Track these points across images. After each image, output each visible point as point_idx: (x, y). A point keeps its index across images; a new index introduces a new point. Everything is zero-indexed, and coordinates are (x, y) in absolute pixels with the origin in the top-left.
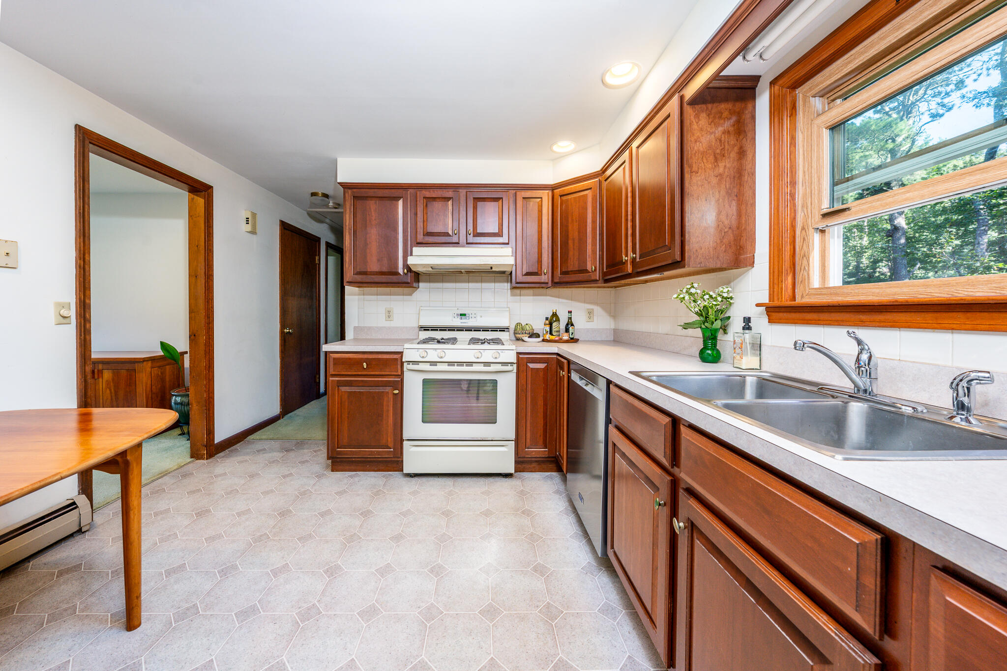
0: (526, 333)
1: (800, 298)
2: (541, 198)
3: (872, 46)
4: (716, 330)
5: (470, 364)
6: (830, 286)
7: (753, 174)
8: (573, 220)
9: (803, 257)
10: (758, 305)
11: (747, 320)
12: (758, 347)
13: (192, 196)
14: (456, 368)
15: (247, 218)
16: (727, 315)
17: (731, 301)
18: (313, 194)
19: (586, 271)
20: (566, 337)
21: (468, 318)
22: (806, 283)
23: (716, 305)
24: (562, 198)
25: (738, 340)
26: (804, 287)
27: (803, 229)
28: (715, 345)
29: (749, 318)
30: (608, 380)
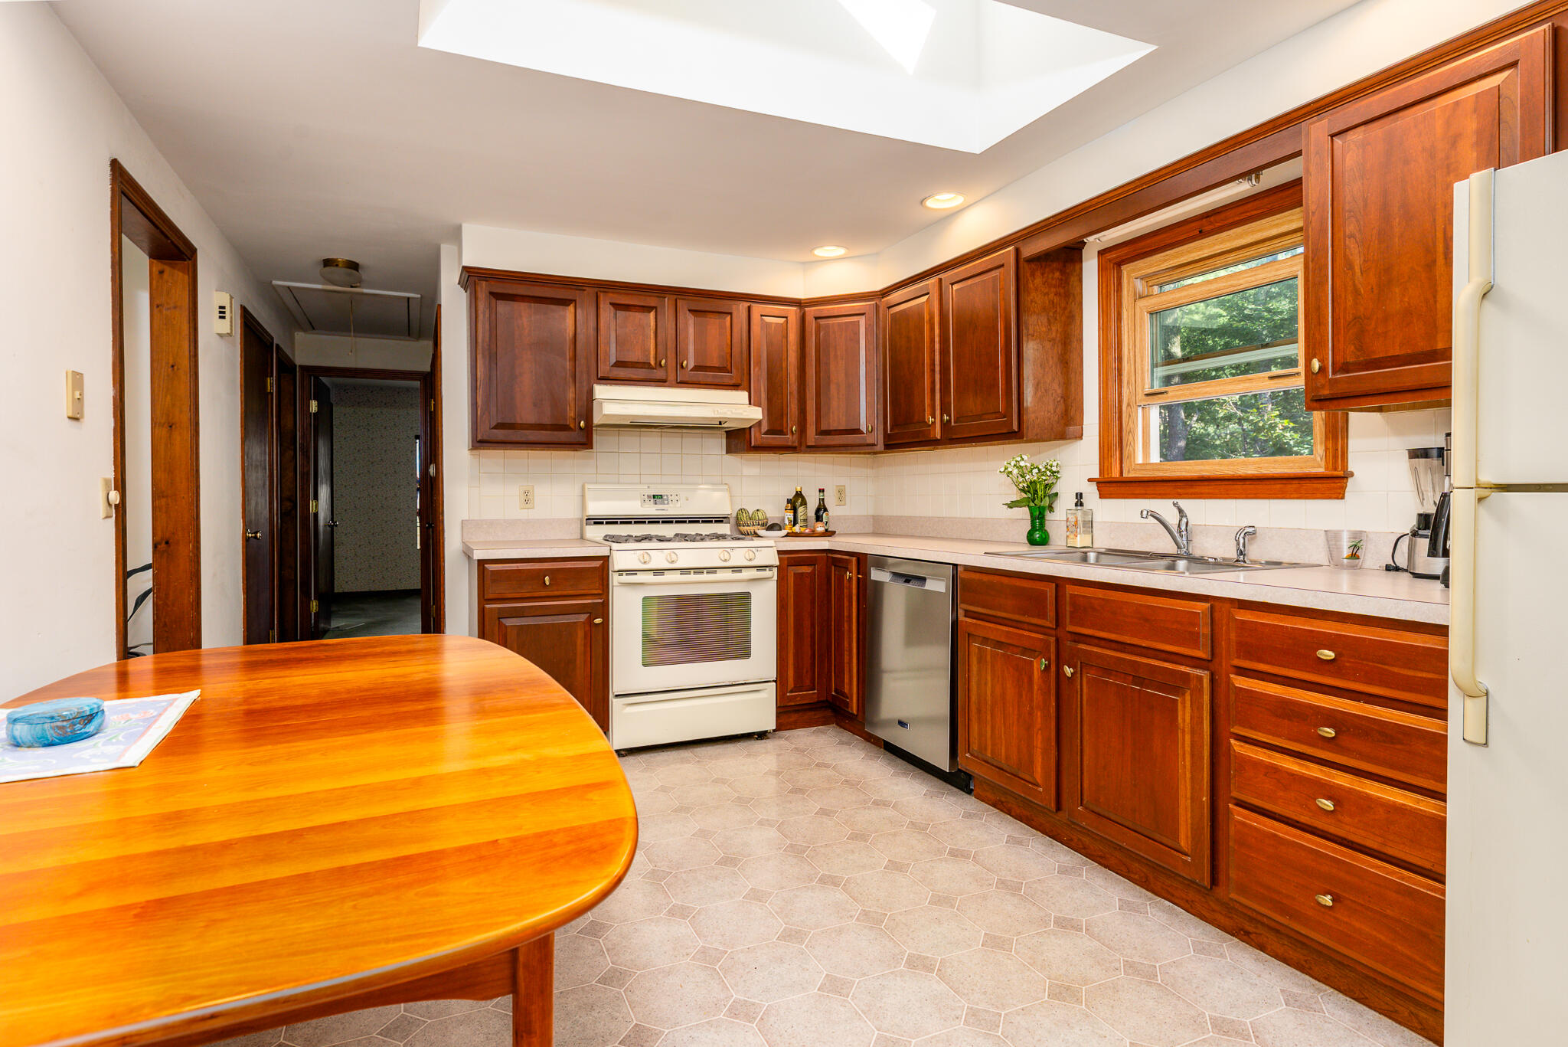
0: (759, 524)
1: (1126, 473)
2: (787, 317)
3: (1182, 254)
4: (1044, 508)
5: (712, 570)
6: (1152, 462)
7: (1081, 341)
8: (836, 356)
9: (1128, 434)
10: (1090, 480)
11: (1079, 496)
12: (1089, 525)
13: (158, 265)
14: (692, 577)
15: (220, 307)
16: (1054, 491)
17: (1059, 476)
18: (328, 263)
19: (858, 431)
20: (820, 528)
21: (666, 502)
22: (1132, 459)
23: (1045, 480)
24: (819, 320)
25: (1072, 519)
26: (1131, 462)
27: (1129, 405)
28: (1042, 524)
29: (1081, 494)
30: (955, 566)
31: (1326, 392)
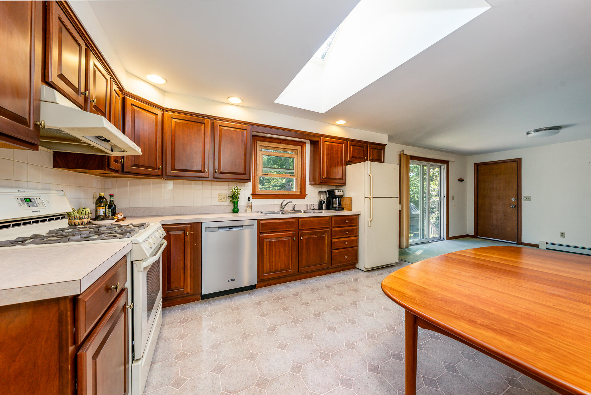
0: (88, 218)
1: (257, 193)
2: (119, 96)
9: (258, 183)
10: (250, 194)
11: (249, 198)
20: (121, 216)
21: (35, 204)
22: (259, 190)
24: (134, 106)
25: (249, 205)
27: (258, 176)
31: (323, 182)
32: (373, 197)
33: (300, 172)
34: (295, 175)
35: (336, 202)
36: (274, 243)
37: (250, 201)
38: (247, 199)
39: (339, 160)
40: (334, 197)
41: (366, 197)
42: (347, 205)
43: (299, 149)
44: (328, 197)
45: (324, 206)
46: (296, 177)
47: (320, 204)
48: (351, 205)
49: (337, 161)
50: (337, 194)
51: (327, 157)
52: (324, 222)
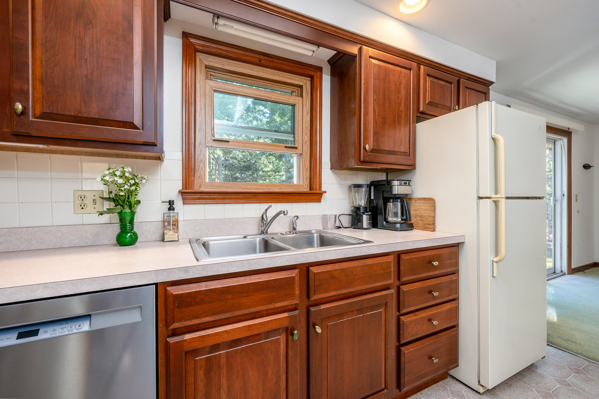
1: (198, 187)
9: (200, 162)
22: (203, 178)
25: (171, 219)
26: (202, 181)
27: (200, 143)
29: (172, 201)
30: (156, 284)
31: (367, 159)
32: (507, 198)
33: (307, 138)
34: (296, 146)
35: (394, 208)
36: (223, 361)
37: (173, 209)
38: (167, 205)
39: (402, 107)
40: (391, 198)
41: (481, 198)
42: (420, 216)
43: (306, 83)
44: (372, 198)
45: (365, 219)
46: (299, 151)
47: (354, 214)
48: (434, 217)
49: (399, 109)
50: (398, 192)
51: (375, 97)
52: (382, 272)
